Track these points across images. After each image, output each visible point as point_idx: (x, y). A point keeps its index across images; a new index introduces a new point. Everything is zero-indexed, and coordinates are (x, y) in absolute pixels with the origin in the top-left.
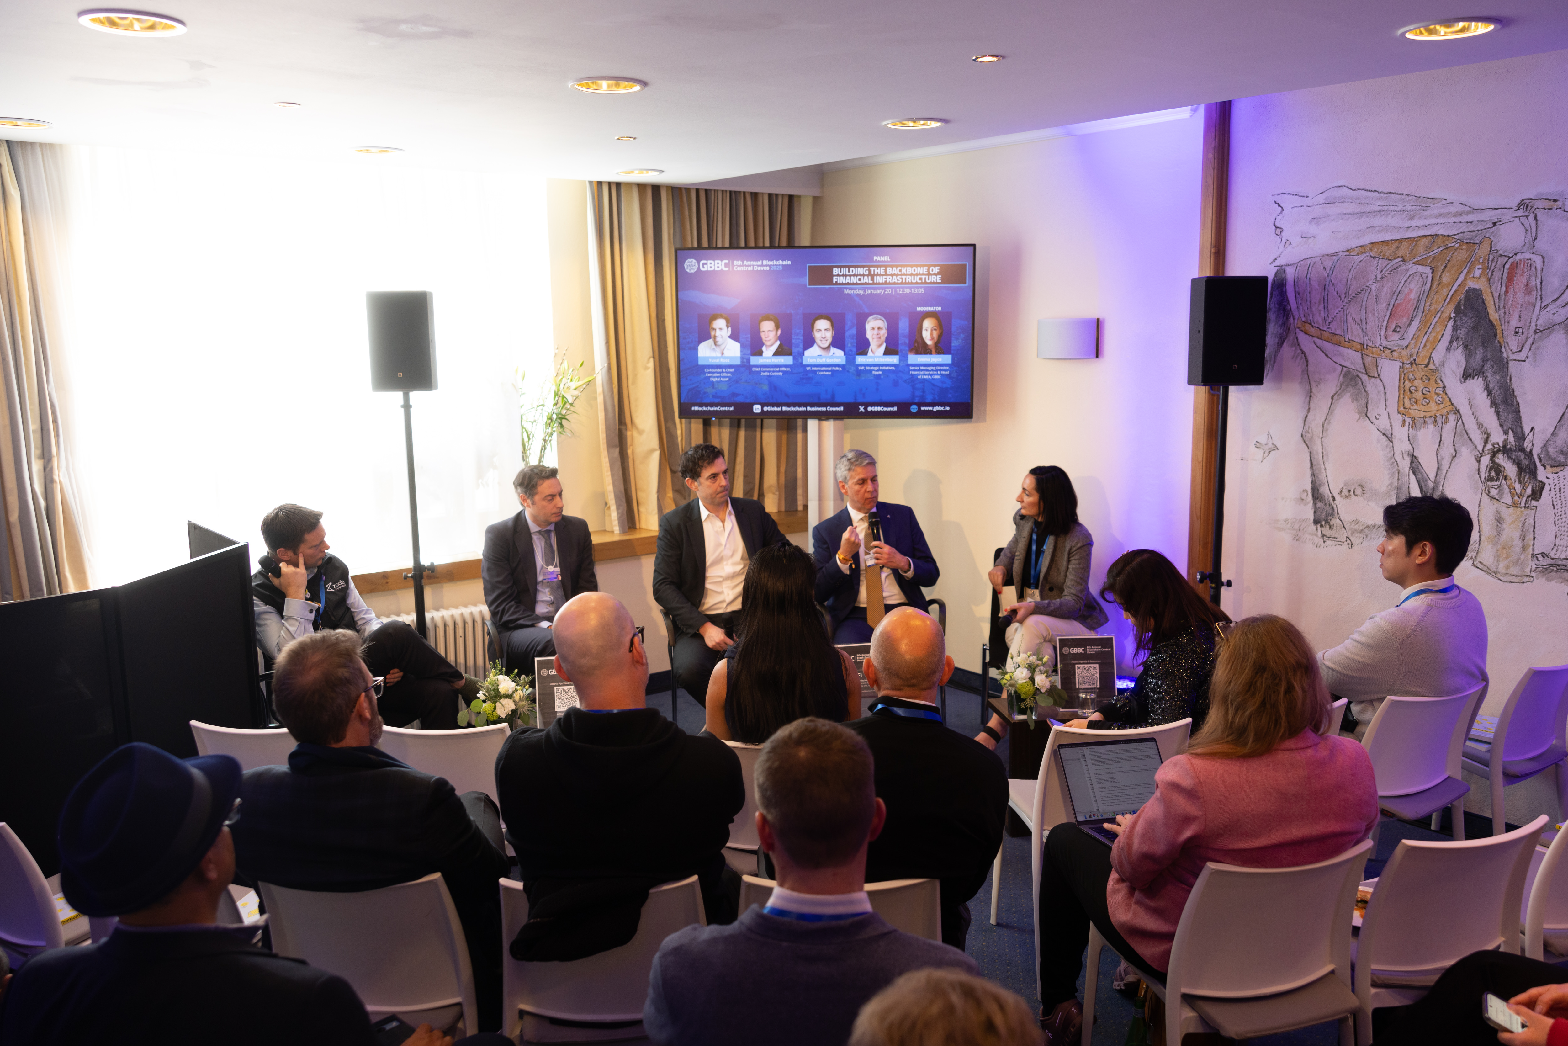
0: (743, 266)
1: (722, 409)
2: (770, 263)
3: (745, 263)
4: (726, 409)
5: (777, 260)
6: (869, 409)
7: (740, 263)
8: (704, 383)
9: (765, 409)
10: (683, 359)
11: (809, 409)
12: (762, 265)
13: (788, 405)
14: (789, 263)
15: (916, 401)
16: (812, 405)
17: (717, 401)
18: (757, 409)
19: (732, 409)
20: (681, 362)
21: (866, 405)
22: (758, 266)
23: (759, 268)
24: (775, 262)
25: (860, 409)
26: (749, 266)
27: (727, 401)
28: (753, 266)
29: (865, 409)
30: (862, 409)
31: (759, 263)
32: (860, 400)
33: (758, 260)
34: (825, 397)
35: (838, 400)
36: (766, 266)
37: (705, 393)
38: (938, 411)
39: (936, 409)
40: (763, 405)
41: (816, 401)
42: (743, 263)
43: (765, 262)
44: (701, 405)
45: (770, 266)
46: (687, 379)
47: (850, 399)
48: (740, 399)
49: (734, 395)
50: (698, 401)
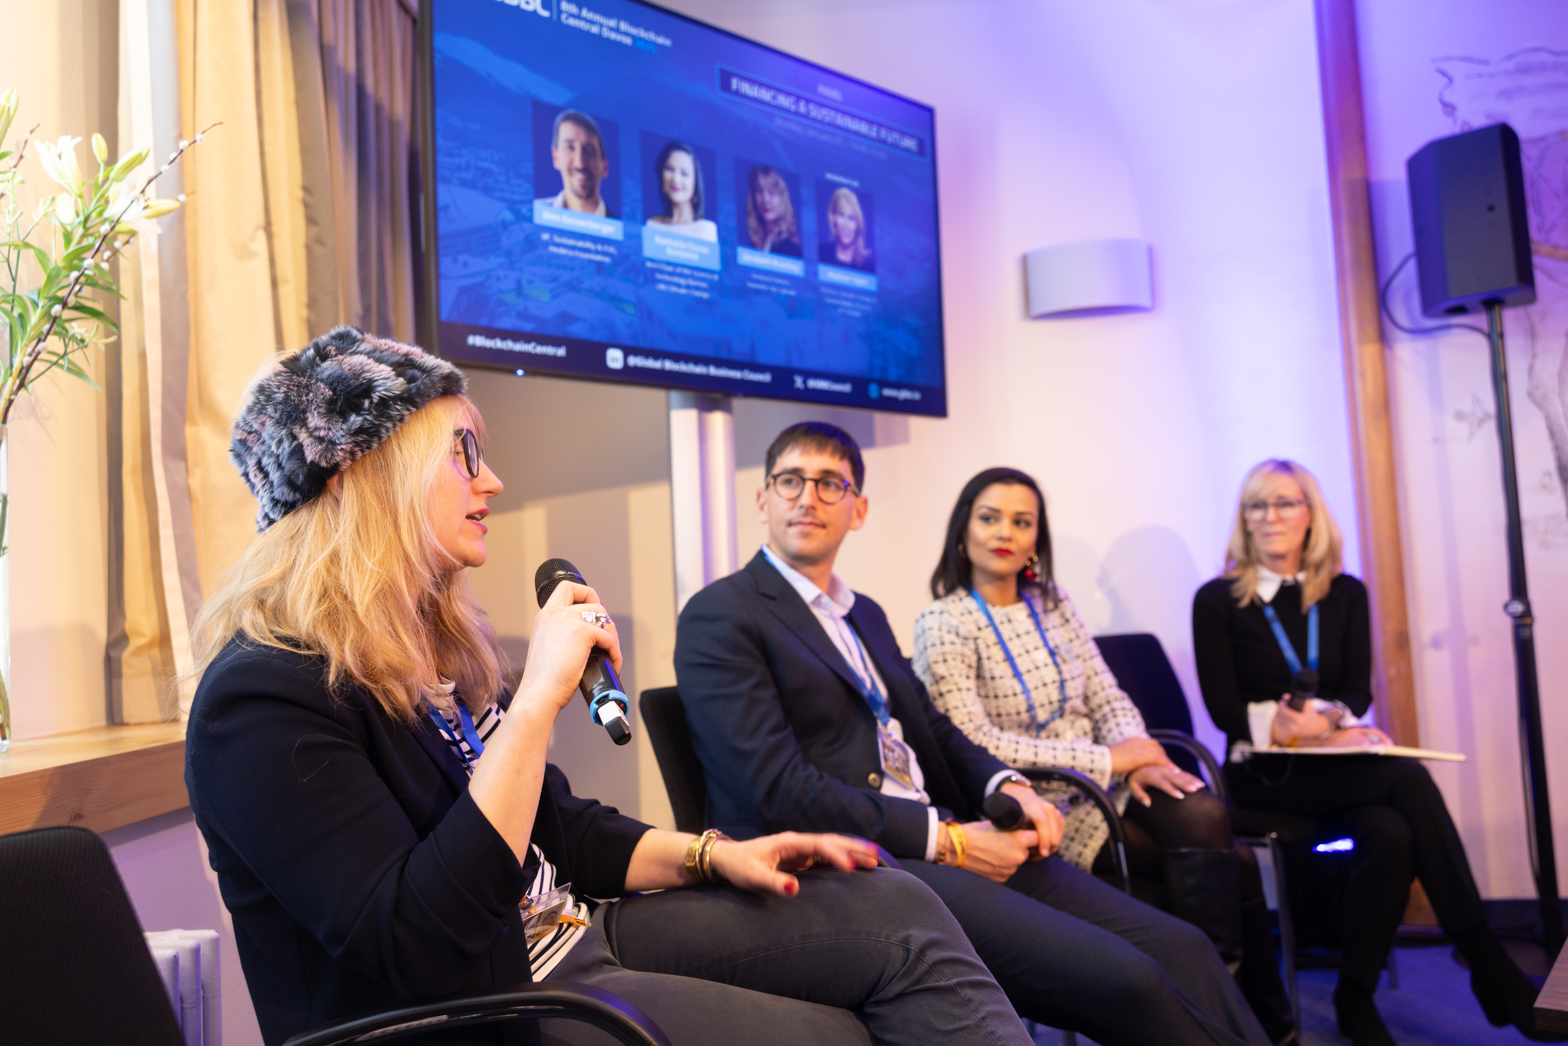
0: (578, 17)
1: (541, 350)
2: (634, 31)
3: (585, 13)
4: (549, 350)
5: (647, 29)
6: (813, 384)
7: (573, 9)
8: (498, 279)
9: (633, 361)
10: (446, 208)
11: (713, 371)
12: (617, 30)
13: (676, 357)
14: (667, 42)
15: (877, 375)
16: (719, 363)
17: (528, 327)
18: (615, 358)
19: (561, 352)
20: (441, 215)
21: (808, 374)
22: (611, 29)
23: (613, 36)
24: (642, 34)
25: (793, 382)
26: (592, 22)
27: (551, 331)
28: (601, 26)
29: (805, 382)
30: (799, 382)
31: (612, 23)
32: (797, 363)
33: (609, 15)
34: (740, 350)
35: (763, 358)
36: (627, 34)
37: (501, 303)
38: (906, 401)
39: (904, 394)
40: (628, 351)
41: (724, 354)
42: (580, 10)
43: (624, 26)
44: (491, 333)
45: (634, 37)
46: (455, 261)
47: (779, 360)
48: (578, 331)
49: (566, 318)
50: (484, 322)
